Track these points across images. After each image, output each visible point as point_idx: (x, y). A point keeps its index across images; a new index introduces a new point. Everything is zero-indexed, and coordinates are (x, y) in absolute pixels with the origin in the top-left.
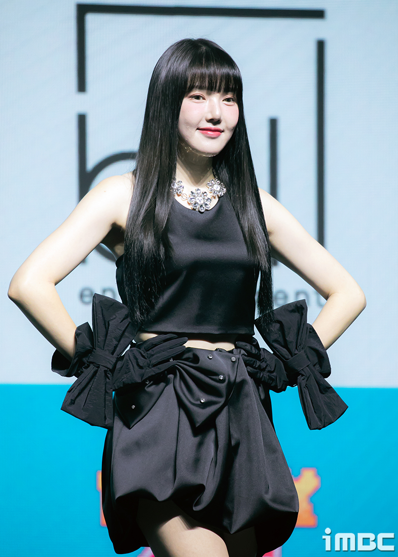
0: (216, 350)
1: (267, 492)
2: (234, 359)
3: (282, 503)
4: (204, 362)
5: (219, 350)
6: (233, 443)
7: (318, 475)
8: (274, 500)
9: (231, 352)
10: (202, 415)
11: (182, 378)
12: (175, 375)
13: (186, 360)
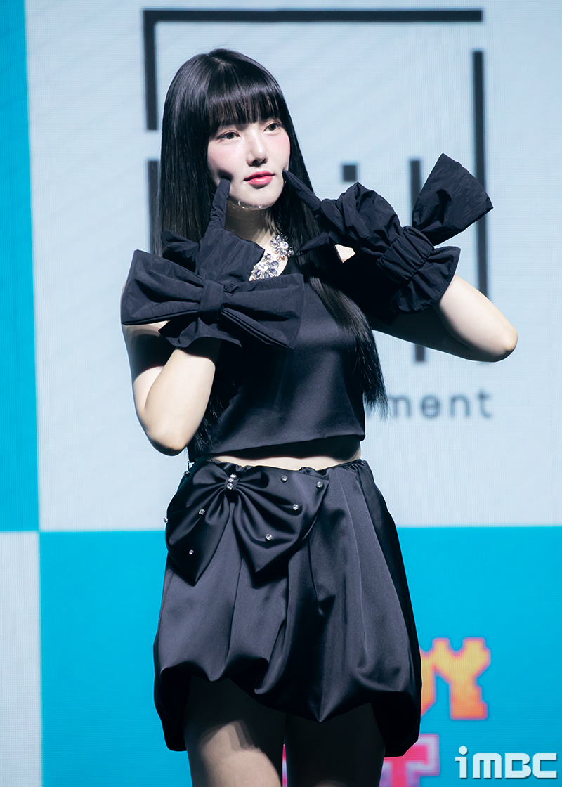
2: (320, 485)
5: (305, 470)
9: (323, 471)
10: (263, 557)
11: (245, 507)
12: (236, 503)
13: (251, 482)
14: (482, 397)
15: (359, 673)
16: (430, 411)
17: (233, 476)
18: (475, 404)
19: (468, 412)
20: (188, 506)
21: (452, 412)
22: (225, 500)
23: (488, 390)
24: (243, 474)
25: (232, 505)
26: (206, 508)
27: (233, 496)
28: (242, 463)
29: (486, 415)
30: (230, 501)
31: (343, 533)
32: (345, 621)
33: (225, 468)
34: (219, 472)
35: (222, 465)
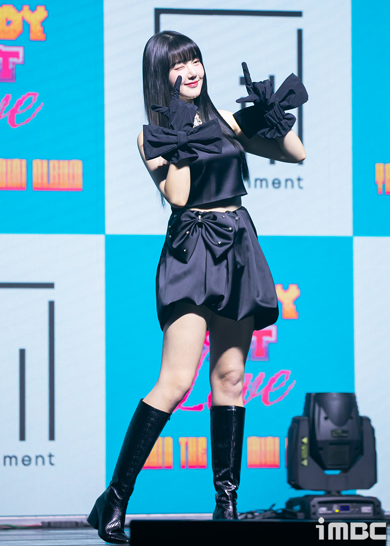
0: (226, 212)
1: (258, 296)
2: (237, 218)
3: (266, 303)
4: (220, 220)
5: (228, 212)
6: (239, 267)
7: (298, 288)
8: (262, 301)
9: (235, 212)
10: (219, 251)
11: (206, 229)
12: (202, 227)
13: (208, 218)
14: (299, 179)
15: (258, 299)
16: (276, 185)
17: (200, 216)
18: (296, 183)
19: (293, 186)
20: (179, 230)
21: (286, 186)
22: (197, 226)
23: (301, 177)
24: (203, 215)
25: (200, 229)
26: (189, 230)
27: (200, 225)
28: (202, 211)
29: (301, 188)
30: (199, 227)
31: (246, 239)
32: (249, 277)
33: (195, 212)
34: (193, 215)
35: (193, 212)
